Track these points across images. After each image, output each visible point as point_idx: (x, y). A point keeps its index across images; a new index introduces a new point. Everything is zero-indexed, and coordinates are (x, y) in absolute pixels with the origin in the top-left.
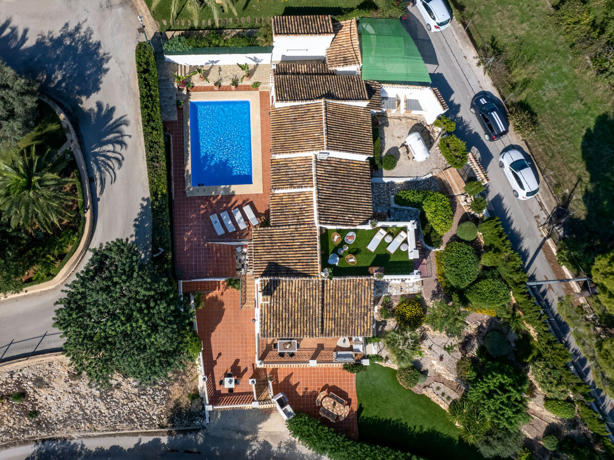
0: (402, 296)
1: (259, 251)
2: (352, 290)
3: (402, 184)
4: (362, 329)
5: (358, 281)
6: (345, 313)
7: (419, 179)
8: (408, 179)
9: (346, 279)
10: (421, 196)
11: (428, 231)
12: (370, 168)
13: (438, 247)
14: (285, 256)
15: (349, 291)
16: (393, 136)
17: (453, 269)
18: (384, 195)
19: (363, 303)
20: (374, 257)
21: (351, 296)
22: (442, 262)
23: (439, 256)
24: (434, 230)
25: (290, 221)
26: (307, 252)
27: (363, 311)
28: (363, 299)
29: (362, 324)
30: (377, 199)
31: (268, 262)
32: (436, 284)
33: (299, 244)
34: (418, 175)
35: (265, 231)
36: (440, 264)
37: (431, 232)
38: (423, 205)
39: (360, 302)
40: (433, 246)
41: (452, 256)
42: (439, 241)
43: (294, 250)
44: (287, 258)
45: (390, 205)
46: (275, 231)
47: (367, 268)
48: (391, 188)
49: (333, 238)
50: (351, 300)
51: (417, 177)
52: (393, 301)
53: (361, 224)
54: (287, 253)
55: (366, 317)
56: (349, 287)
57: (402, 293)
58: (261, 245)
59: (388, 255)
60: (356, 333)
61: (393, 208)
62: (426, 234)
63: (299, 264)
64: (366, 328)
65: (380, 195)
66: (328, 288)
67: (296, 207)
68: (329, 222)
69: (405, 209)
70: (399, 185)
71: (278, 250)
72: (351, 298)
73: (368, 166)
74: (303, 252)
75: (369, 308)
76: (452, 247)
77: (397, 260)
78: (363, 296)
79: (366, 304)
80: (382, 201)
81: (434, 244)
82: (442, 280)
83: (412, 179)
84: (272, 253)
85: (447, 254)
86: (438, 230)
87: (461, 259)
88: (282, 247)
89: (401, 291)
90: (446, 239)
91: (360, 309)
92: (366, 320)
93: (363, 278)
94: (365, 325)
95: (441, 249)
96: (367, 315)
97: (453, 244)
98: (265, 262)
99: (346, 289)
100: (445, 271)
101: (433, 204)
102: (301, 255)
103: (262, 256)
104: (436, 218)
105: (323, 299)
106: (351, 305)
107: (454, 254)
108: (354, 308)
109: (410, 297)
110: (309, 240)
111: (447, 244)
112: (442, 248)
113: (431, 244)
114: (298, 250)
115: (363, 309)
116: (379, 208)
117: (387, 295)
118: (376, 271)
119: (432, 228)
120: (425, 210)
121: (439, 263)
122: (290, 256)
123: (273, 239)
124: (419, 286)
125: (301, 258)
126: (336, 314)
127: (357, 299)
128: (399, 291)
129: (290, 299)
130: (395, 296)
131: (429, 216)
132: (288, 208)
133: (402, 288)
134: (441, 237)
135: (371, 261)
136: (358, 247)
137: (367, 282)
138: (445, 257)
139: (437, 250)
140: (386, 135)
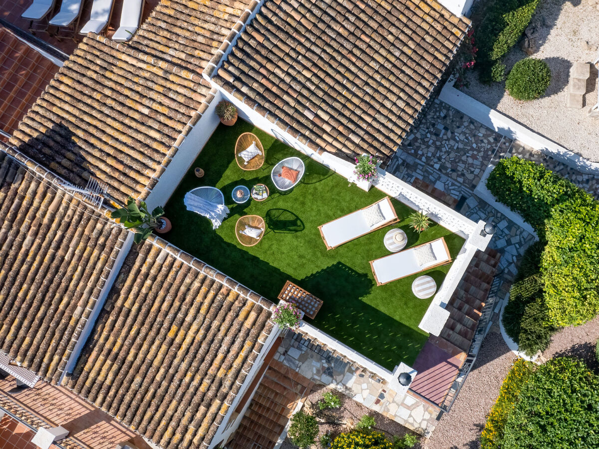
0: (374, 415)
1: (62, 88)
2: (203, 311)
3: (531, 155)
4: (178, 436)
5: (230, 298)
6: (156, 363)
7: (580, 162)
8: (553, 149)
9: (203, 273)
10: (557, 189)
11: (525, 295)
12: (463, 44)
13: (529, 347)
14: (99, 125)
15: (192, 311)
16: (575, 32)
17: (531, 428)
18: (474, 157)
19: (213, 367)
20: (326, 264)
21: (194, 327)
22: (518, 393)
23: (520, 372)
24: (543, 301)
25: (171, 52)
26: (148, 141)
27: (202, 389)
28: (220, 356)
29: (184, 421)
30: (452, 155)
31: (58, 121)
32: (472, 436)
33: (146, 111)
34: (585, 153)
35: (106, 49)
36: (509, 394)
37: (532, 299)
38: (549, 216)
39: (208, 358)
40: (516, 340)
41: (549, 392)
42: (539, 337)
43: (127, 121)
44: (98, 134)
45: (474, 187)
46: (124, 57)
47: (283, 278)
48: (501, 150)
49: (242, 148)
50: (188, 340)
51: (579, 155)
52: (346, 414)
53: (339, 154)
54: (109, 121)
55: (202, 409)
56: (199, 299)
57: (377, 408)
58: (74, 75)
59: (366, 281)
60: (157, 433)
61: (476, 197)
62: (518, 298)
63: (110, 161)
64: (188, 436)
65: (465, 152)
66: (144, 270)
67: (206, 26)
68: (244, 89)
69: (503, 217)
70: (524, 151)
71: (96, 105)
72: (191, 333)
73: (459, 34)
74: (140, 137)
75: (224, 390)
76: (562, 370)
77: (382, 309)
78: (224, 347)
79: (220, 374)
80: (461, 167)
81: (522, 336)
82: (490, 437)
83: (562, 151)
84: (80, 106)
85: (538, 380)
86: (552, 302)
87: (567, 416)
88: (109, 102)
89: (377, 402)
90: (560, 343)
91: (198, 378)
92: (199, 415)
93: (251, 300)
94: (192, 428)
95: (535, 359)
96: (209, 406)
97: (572, 363)
98: (54, 118)
99: (188, 298)
100: (511, 418)
101: (577, 228)
102: (129, 141)
103: (57, 102)
104: (565, 271)
105: (114, 291)
106: (180, 353)
107: (556, 391)
108: (184, 366)
109: (391, 429)
110: (172, 114)
111: (559, 355)
112: (539, 359)
113: (515, 334)
114: (134, 124)
115: (206, 382)
116: (444, 178)
117: (340, 388)
118: (291, 300)
119: (540, 293)
120: (549, 236)
121: (508, 390)
122: (109, 130)
123: (108, 74)
124: (427, 416)
125: (125, 149)
126: (133, 351)
127: (204, 346)
128: (375, 398)
129: (29, 238)
130: (359, 405)
131: (549, 255)
132: (192, 20)
133: (382, 396)
134: (552, 329)
135: (311, 269)
136: (302, 217)
137: (253, 315)
138: (531, 384)
139: (523, 355)
140: (559, 22)
